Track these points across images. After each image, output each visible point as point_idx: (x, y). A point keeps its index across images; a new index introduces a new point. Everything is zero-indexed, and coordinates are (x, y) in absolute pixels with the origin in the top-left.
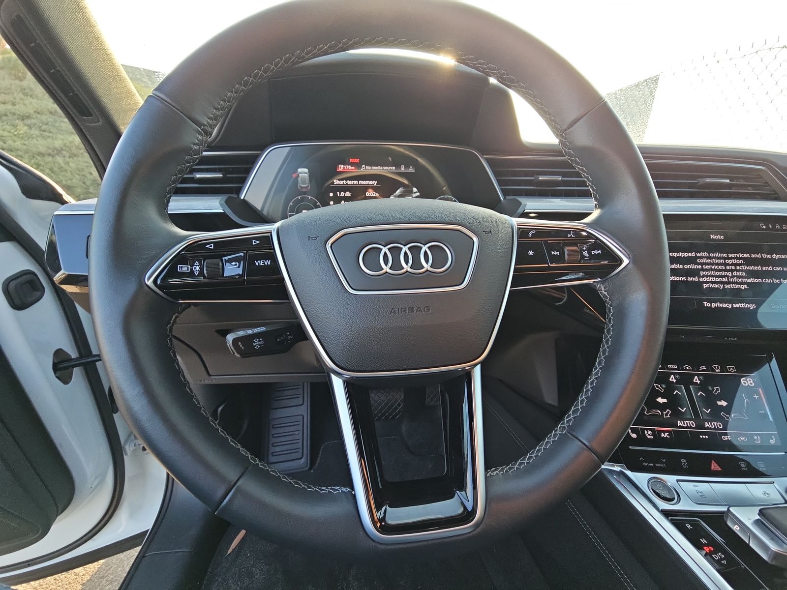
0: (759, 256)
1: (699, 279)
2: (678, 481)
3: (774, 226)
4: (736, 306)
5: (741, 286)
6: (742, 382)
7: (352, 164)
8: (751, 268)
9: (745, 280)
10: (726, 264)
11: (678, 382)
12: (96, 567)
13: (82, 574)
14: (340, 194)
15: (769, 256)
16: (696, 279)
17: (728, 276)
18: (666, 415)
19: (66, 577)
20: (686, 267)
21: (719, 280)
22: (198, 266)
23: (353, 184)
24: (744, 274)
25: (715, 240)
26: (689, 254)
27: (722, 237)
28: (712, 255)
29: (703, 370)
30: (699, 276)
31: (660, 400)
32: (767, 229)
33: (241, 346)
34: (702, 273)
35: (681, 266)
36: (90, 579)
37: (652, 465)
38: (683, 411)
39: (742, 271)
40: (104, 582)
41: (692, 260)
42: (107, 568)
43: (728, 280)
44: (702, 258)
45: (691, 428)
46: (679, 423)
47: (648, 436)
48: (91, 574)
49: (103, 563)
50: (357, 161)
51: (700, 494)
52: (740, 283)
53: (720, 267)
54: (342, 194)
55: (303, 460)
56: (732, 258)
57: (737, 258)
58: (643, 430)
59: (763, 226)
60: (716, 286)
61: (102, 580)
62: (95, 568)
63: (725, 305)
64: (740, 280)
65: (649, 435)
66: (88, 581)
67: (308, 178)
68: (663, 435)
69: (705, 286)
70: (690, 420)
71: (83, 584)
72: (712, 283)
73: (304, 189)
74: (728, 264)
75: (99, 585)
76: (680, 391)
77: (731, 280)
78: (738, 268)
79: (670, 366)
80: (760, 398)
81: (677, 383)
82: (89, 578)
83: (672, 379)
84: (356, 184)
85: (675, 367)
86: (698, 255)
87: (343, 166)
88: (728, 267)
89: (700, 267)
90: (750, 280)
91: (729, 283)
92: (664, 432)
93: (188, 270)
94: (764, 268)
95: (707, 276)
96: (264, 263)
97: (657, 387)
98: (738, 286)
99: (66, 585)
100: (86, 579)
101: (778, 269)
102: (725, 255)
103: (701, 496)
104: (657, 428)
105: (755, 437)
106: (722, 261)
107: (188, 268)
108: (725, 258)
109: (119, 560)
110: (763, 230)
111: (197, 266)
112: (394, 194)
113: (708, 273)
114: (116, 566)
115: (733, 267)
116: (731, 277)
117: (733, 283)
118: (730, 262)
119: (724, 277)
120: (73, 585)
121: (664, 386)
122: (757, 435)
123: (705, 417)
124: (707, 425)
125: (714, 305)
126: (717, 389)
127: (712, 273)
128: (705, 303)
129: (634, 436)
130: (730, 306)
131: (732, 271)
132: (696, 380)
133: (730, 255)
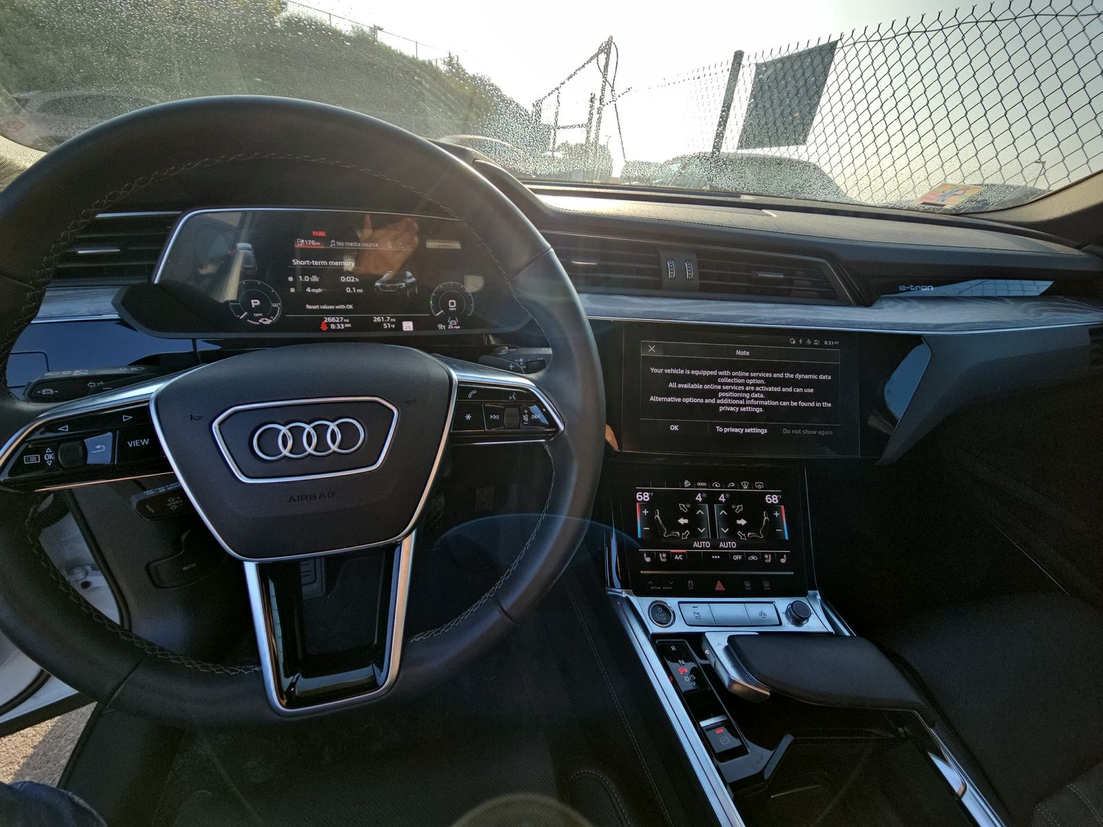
0: (781, 376)
1: (716, 401)
2: (679, 603)
3: (804, 341)
4: (748, 431)
5: (756, 410)
6: (767, 499)
7: (317, 239)
8: (770, 389)
9: (761, 402)
10: (745, 385)
11: (704, 501)
12: (50, 725)
13: (31, 735)
14: (303, 278)
15: (792, 376)
16: (713, 401)
17: (745, 398)
18: (684, 536)
19: (10, 740)
20: (706, 387)
21: (736, 402)
22: (51, 453)
23: (321, 266)
24: (762, 396)
25: (741, 356)
26: (711, 373)
27: (748, 353)
28: (734, 374)
29: (732, 488)
30: (717, 398)
31: (682, 521)
32: (797, 344)
33: (150, 509)
34: (720, 394)
35: (701, 387)
36: (43, 740)
37: (659, 588)
38: (702, 531)
39: (760, 392)
40: (63, 742)
41: (713, 380)
42: (65, 725)
43: (745, 402)
44: (723, 377)
45: (706, 548)
46: (695, 545)
47: (662, 560)
48: (44, 734)
49: (58, 720)
50: (322, 234)
51: (696, 615)
52: (756, 406)
53: (740, 388)
54: (307, 279)
55: (316, 585)
56: (752, 378)
57: (759, 378)
58: (659, 553)
59: (792, 341)
60: (732, 409)
61: (60, 739)
62: (48, 726)
63: (737, 430)
64: (757, 402)
65: (663, 558)
66: (40, 743)
67: (253, 255)
68: (676, 557)
69: (721, 409)
70: (706, 540)
71: (35, 747)
72: (729, 405)
73: (249, 271)
74: (749, 385)
75: (56, 746)
76: (703, 512)
77: (747, 402)
78: (758, 389)
79: (699, 484)
80: (780, 516)
81: (702, 502)
82: (41, 738)
83: (699, 498)
84: (326, 266)
85: (704, 484)
86: (721, 373)
87: (303, 241)
88: (747, 388)
89: (719, 387)
90: (766, 403)
91: (745, 406)
92: (678, 554)
93: (38, 460)
94: (784, 390)
95: (725, 398)
96: (141, 443)
97: (682, 507)
98: (753, 409)
99: (12, 749)
100: (38, 740)
101: (798, 390)
102: (747, 374)
103: (696, 618)
104: (672, 551)
105: (766, 556)
106: (742, 381)
107: (37, 457)
108: (745, 378)
109: (80, 714)
110: (793, 345)
111: (49, 453)
112: (381, 279)
113: (727, 395)
114: (76, 722)
115: (753, 388)
116: (748, 399)
117: (749, 405)
118: (750, 382)
119: (740, 398)
120: (21, 748)
121: (688, 506)
122: (768, 553)
123: (722, 537)
124: (721, 545)
125: (726, 430)
126: (740, 508)
127: (730, 394)
128: (718, 427)
129: (648, 560)
130: (742, 431)
131: (750, 392)
132: (722, 498)
133: (752, 375)
